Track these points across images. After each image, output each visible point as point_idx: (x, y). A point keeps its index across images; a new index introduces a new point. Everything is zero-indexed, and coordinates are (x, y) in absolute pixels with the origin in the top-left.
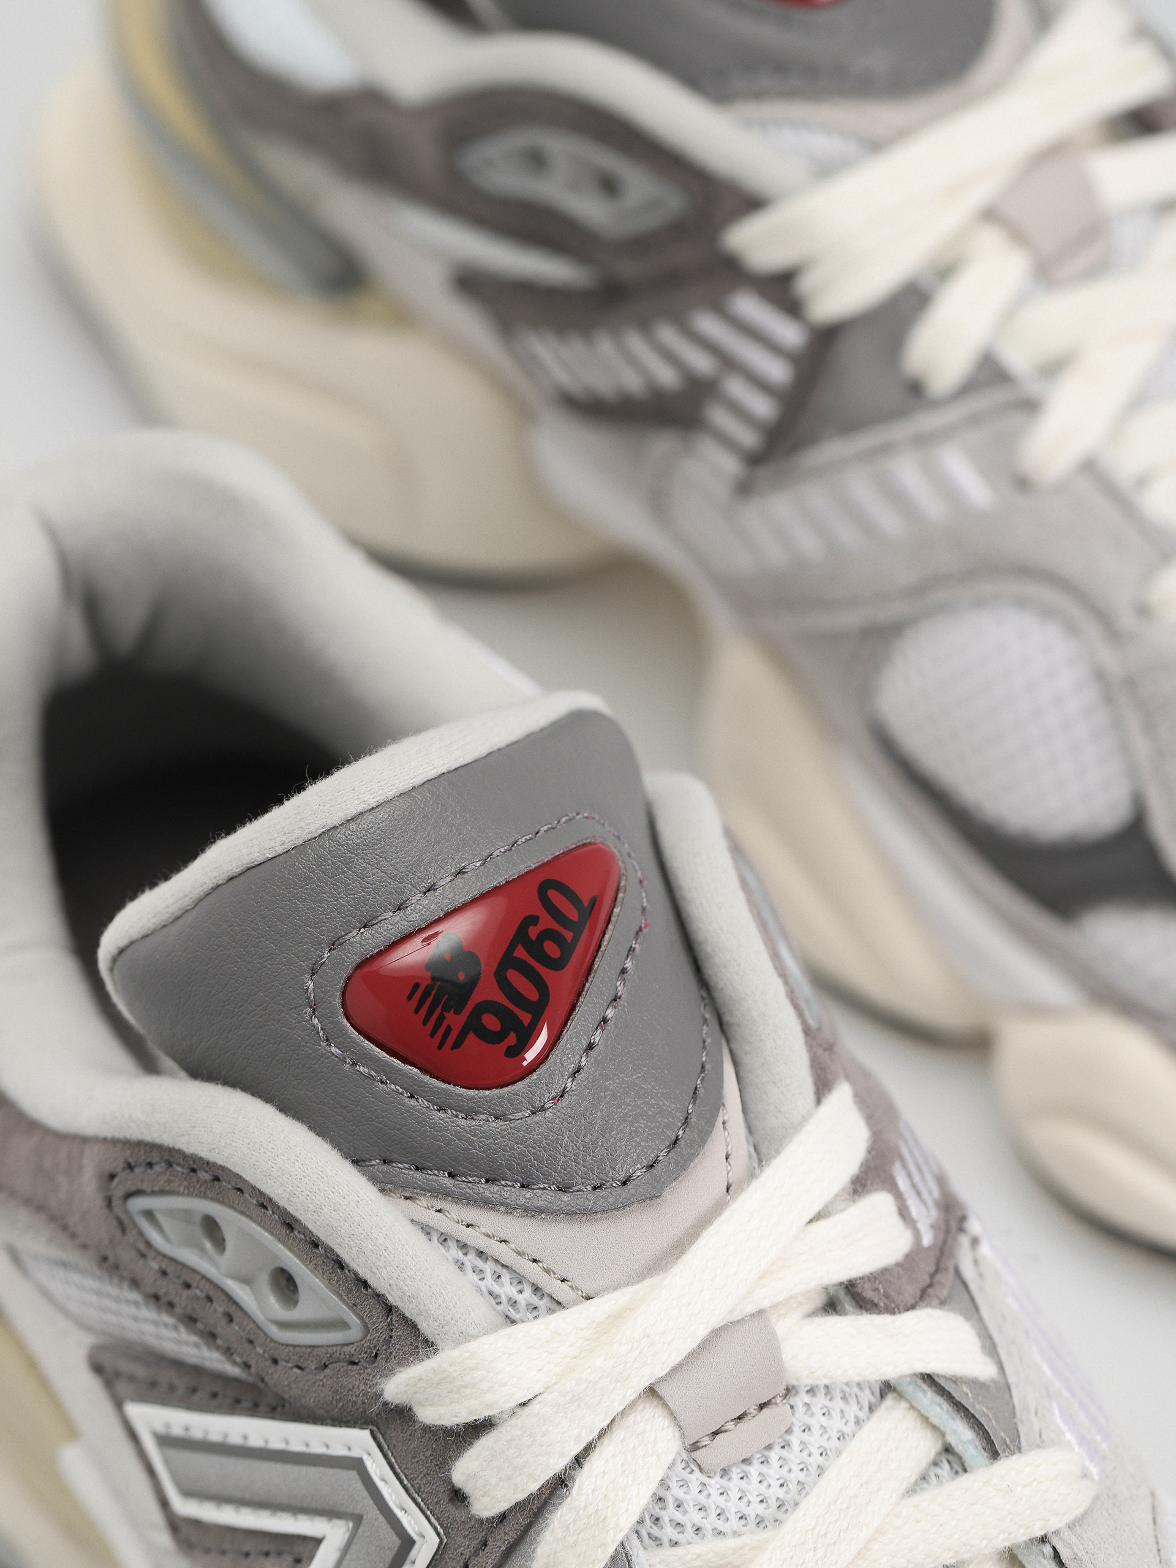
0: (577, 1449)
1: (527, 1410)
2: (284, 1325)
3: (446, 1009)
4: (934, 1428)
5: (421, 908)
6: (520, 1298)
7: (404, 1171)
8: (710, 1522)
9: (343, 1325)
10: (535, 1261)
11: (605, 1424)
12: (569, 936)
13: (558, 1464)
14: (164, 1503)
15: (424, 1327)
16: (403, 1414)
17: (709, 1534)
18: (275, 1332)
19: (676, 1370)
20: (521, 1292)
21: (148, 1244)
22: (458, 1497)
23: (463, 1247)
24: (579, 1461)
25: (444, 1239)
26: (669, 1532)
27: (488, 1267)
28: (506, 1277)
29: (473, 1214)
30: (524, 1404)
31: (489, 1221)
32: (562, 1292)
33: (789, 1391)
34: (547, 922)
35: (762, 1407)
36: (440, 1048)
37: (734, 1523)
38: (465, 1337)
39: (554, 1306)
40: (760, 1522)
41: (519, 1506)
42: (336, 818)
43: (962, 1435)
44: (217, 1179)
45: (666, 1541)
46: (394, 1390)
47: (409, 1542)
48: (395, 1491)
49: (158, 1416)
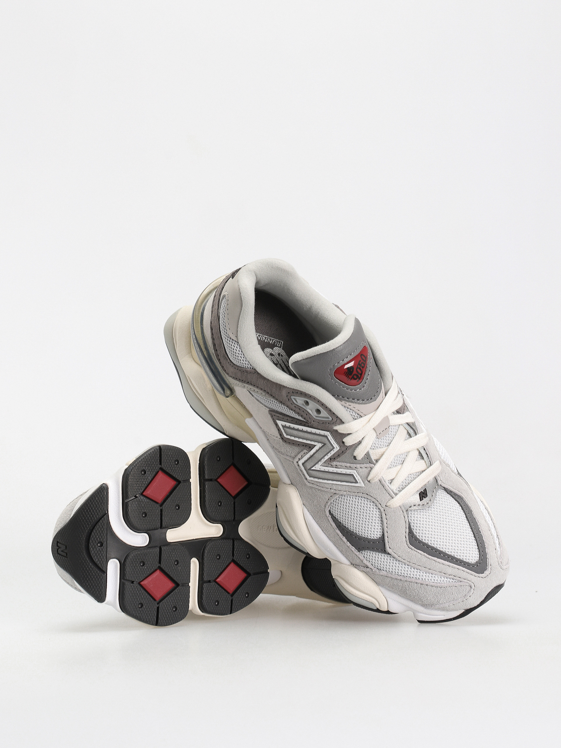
0: (363, 437)
1: (356, 432)
2: (316, 417)
3: (349, 375)
4: (408, 431)
5: (346, 360)
6: (355, 415)
7: (340, 397)
8: (379, 446)
9: (328, 418)
10: (362, 413)
11: (367, 433)
12: (364, 363)
14: (281, 434)
15: (343, 420)
16: (337, 431)
17: (378, 448)
18: (315, 417)
19: (377, 426)
20: (355, 414)
21: (293, 403)
22: (343, 443)
23: (348, 408)
24: (363, 439)
25: (345, 407)
26: (373, 453)
27: (351, 411)
28: (354, 412)
29: (350, 404)
31: (353, 405)
32: (362, 415)
33: (389, 426)
34: (362, 361)
35: (385, 429)
36: (348, 380)
37: (382, 446)
38: (349, 422)
39: (360, 417)
40: (386, 446)
41: (354, 445)
42: (335, 347)
43: (411, 432)
44: (310, 397)
45: (372, 449)
46: (336, 428)
47: (334, 448)
48: (333, 441)
49: (284, 423)
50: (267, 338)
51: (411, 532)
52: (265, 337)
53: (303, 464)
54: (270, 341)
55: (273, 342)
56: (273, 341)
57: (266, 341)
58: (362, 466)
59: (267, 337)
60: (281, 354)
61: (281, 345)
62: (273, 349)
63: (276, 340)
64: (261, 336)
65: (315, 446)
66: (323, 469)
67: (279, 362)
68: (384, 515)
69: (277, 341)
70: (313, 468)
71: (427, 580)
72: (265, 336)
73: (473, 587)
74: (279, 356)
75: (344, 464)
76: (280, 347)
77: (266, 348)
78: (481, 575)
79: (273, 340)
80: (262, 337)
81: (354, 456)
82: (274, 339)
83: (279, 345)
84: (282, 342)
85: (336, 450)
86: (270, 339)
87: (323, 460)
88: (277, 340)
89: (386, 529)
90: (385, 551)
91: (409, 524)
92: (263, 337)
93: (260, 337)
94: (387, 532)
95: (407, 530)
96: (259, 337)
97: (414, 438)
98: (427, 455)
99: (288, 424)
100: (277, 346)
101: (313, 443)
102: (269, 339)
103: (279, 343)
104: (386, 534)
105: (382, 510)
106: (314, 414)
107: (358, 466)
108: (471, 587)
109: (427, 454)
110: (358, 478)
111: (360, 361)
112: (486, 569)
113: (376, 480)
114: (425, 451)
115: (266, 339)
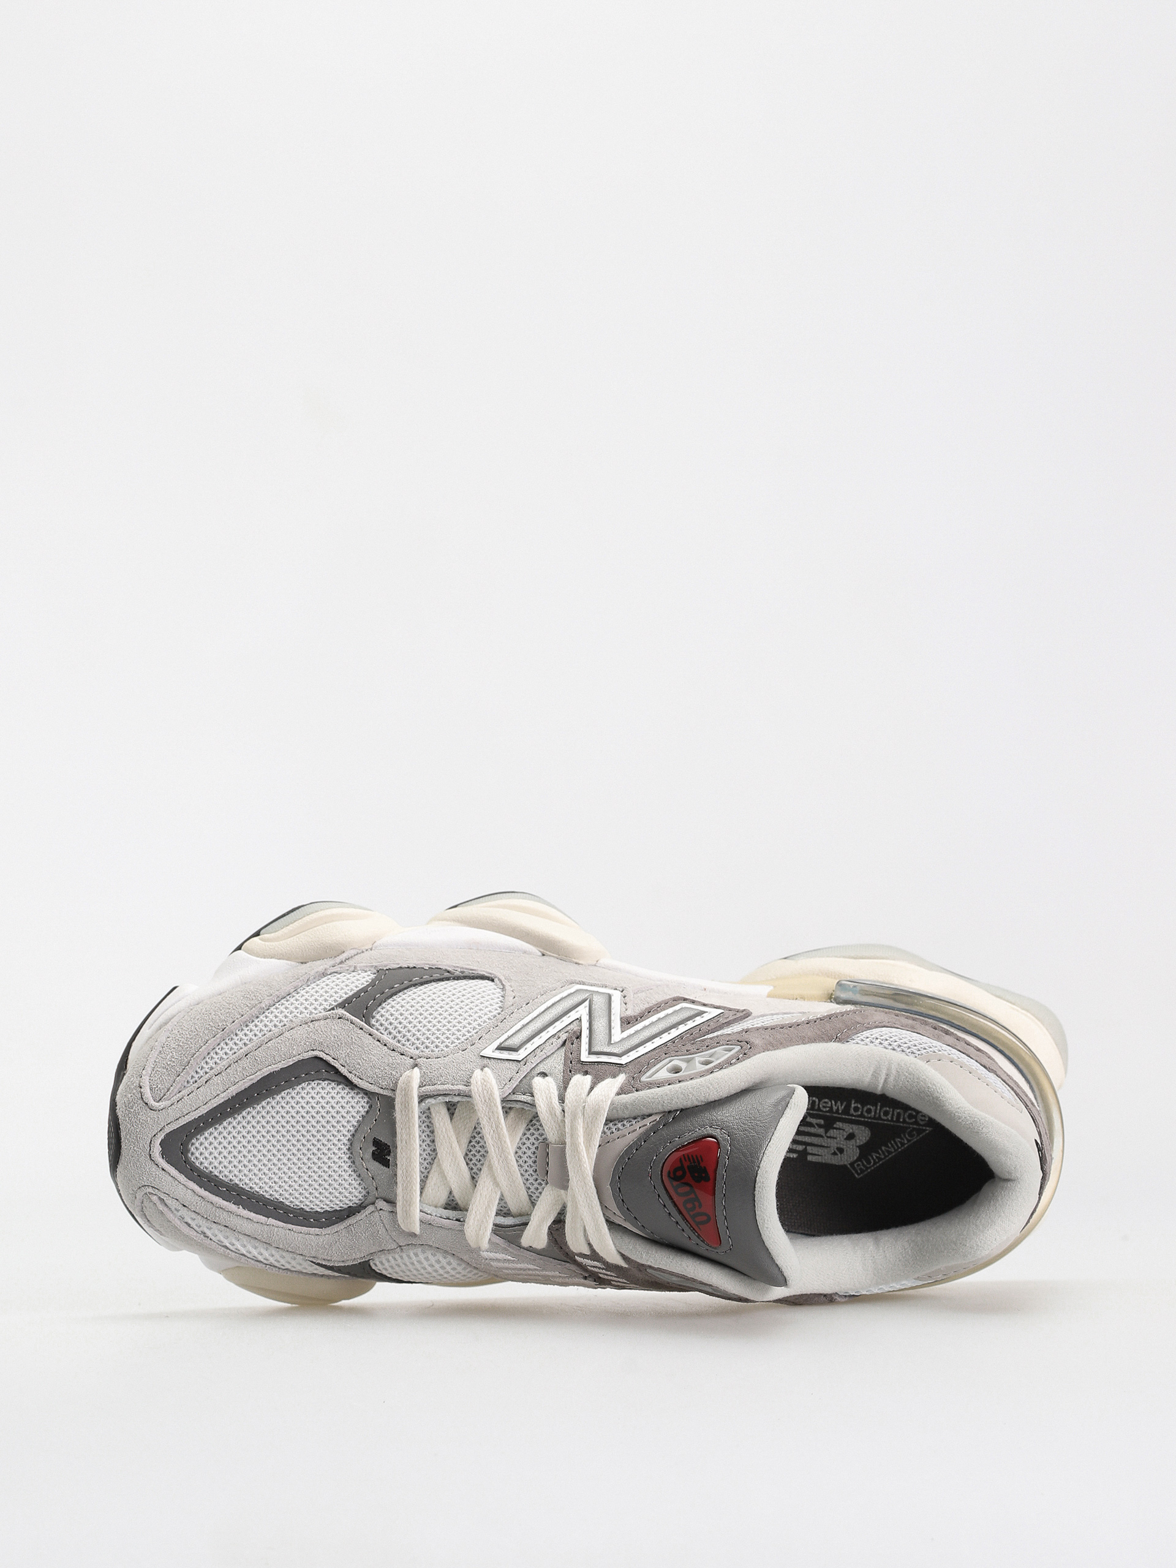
2: (669, 1062)
9: (650, 1077)
14: (694, 1002)
18: (671, 1060)
22: (586, 1072)
46: (622, 1078)
47: (591, 1053)
49: (706, 1017)
50: (887, 1154)
52: (892, 1153)
53: (610, 997)
54: (878, 1155)
55: (871, 1158)
56: (872, 1161)
57: (883, 1148)
59: (890, 1156)
60: (839, 1155)
61: (854, 1169)
62: (860, 1149)
63: (870, 1167)
64: (898, 1148)
66: (573, 1015)
67: (828, 1137)
69: (867, 1168)
70: (587, 1004)
72: (894, 1154)
74: (838, 1149)
75: (548, 1050)
76: (852, 1164)
77: (871, 1138)
78: (161, 1136)
79: (875, 1163)
80: (896, 1148)
81: (547, 1076)
82: (875, 1166)
83: (858, 1165)
84: (858, 1174)
85: (584, 1053)
86: (880, 1159)
87: (585, 1026)
88: (869, 1170)
90: (346, 1006)
92: (894, 1149)
93: (900, 1145)
96: (901, 1143)
97: (491, 1219)
99: (699, 1020)
100: (859, 1159)
101: (632, 1031)
102: (883, 1157)
103: (861, 1169)
110: (503, 1055)
111: (700, 1206)
112: (164, 1154)
115: (888, 1151)
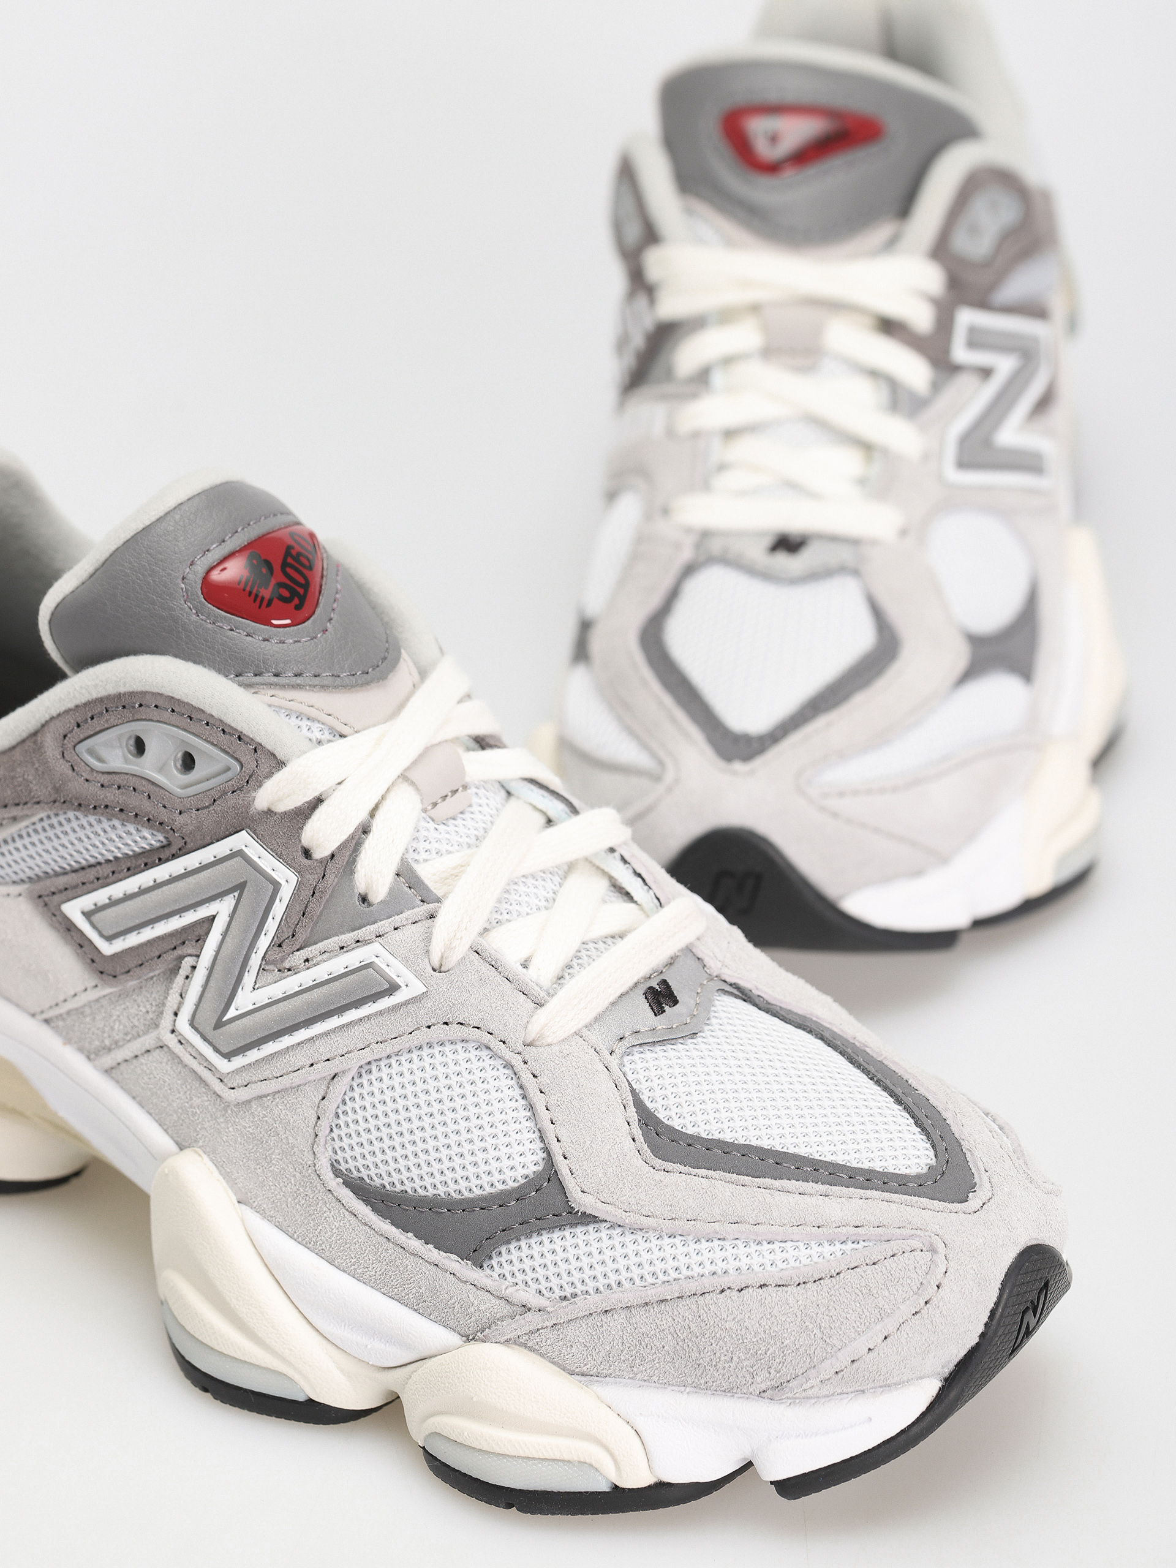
0: (372, 806)
1: (342, 786)
4: (541, 811)
7: (249, 677)
8: (444, 847)
9: (226, 769)
10: (329, 715)
11: (383, 792)
13: (361, 816)
15: (280, 754)
16: (267, 811)
17: (443, 853)
18: (179, 793)
19: (415, 763)
21: (91, 770)
23: (287, 711)
24: (372, 814)
26: (424, 855)
27: (304, 724)
29: (291, 695)
30: (339, 783)
31: (300, 697)
32: (344, 730)
33: (465, 787)
34: (298, 549)
35: (454, 792)
36: (260, 607)
37: (456, 846)
39: (342, 736)
40: (469, 846)
43: (555, 808)
45: (422, 860)
46: (261, 799)
47: (278, 888)
48: (268, 862)
49: (89, 901)
51: (648, 1121)
58: (397, 920)
65: (214, 917)
66: (264, 996)
68: (527, 1079)
70: (232, 1013)
71: (756, 1268)
73: (940, 1247)
75: (333, 942)
78: (961, 1205)
81: (360, 894)
85: (286, 893)
87: (255, 960)
89: (550, 1131)
90: (571, 1211)
91: (633, 1092)
94: (558, 1141)
95: (632, 1110)
98: (639, 880)
101: (203, 912)
104: (556, 1149)
105: (517, 1061)
106: (173, 780)
107: (385, 925)
108: (933, 1250)
109: (639, 875)
110: (396, 970)
112: (972, 1187)
113: (461, 949)
114: (627, 865)
